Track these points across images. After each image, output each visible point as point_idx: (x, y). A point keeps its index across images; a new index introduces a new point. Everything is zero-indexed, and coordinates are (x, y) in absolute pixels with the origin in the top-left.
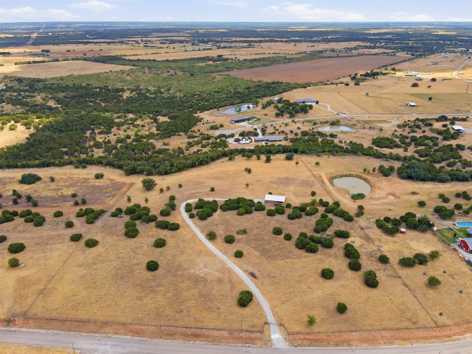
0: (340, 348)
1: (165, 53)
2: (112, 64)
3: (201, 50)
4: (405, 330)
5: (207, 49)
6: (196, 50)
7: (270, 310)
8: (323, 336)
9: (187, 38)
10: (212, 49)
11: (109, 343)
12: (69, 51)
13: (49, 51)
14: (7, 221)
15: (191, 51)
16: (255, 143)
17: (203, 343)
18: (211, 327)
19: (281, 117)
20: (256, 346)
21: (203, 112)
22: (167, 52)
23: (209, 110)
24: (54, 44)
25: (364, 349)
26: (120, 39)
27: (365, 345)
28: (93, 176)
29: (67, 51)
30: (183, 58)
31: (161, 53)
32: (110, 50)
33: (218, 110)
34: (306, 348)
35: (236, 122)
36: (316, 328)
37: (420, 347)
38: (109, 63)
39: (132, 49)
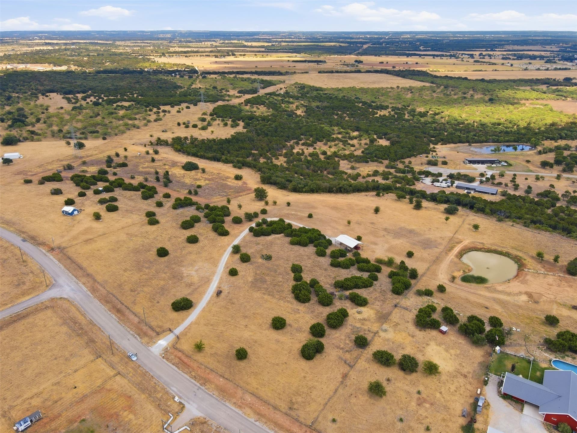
0: (194, 381)
1: (493, 71)
2: (411, 79)
3: (550, 70)
4: (271, 407)
5: (560, 69)
6: (542, 70)
7: (189, 323)
8: (195, 365)
9: (549, 53)
10: (570, 69)
11: (72, 287)
12: (382, 63)
13: (362, 62)
14: (134, 190)
15: (533, 70)
16: (455, 189)
17: (115, 317)
18: (134, 311)
19: (548, 167)
20: (140, 340)
21: (446, 144)
22: (496, 70)
23: (456, 144)
24: (376, 55)
25: (210, 395)
26: (455, 52)
27: (216, 393)
28: (233, 176)
29: (380, 63)
30: (507, 79)
31: (486, 71)
32: (427, 64)
33: (470, 145)
34: (169, 363)
35: (471, 162)
36: (199, 357)
37: (262, 429)
38: (409, 78)
39: (454, 64)
